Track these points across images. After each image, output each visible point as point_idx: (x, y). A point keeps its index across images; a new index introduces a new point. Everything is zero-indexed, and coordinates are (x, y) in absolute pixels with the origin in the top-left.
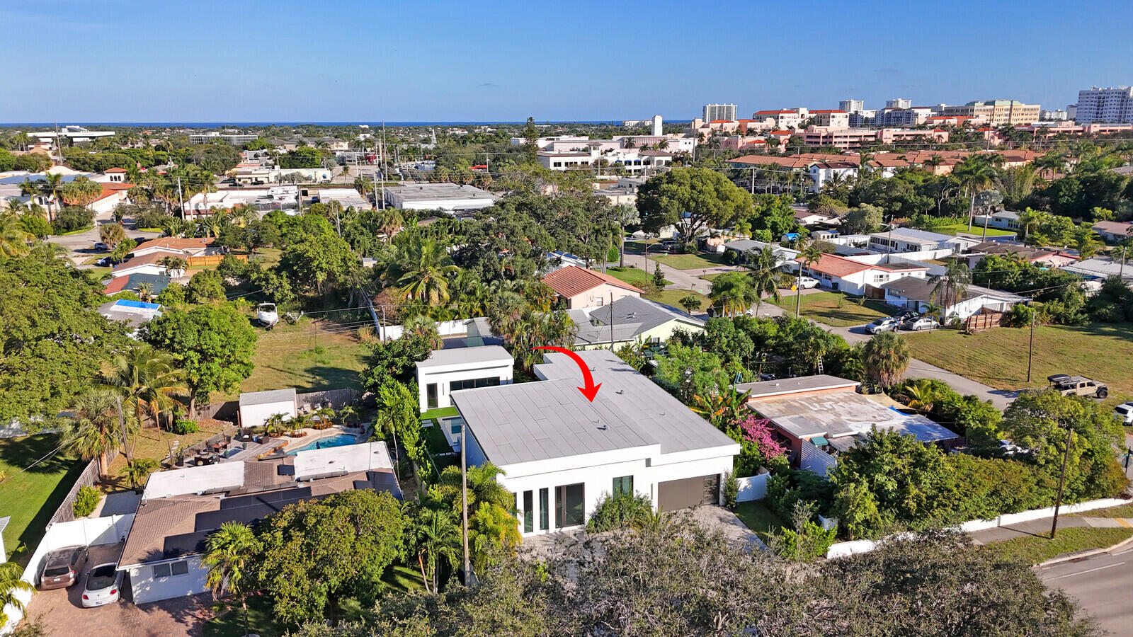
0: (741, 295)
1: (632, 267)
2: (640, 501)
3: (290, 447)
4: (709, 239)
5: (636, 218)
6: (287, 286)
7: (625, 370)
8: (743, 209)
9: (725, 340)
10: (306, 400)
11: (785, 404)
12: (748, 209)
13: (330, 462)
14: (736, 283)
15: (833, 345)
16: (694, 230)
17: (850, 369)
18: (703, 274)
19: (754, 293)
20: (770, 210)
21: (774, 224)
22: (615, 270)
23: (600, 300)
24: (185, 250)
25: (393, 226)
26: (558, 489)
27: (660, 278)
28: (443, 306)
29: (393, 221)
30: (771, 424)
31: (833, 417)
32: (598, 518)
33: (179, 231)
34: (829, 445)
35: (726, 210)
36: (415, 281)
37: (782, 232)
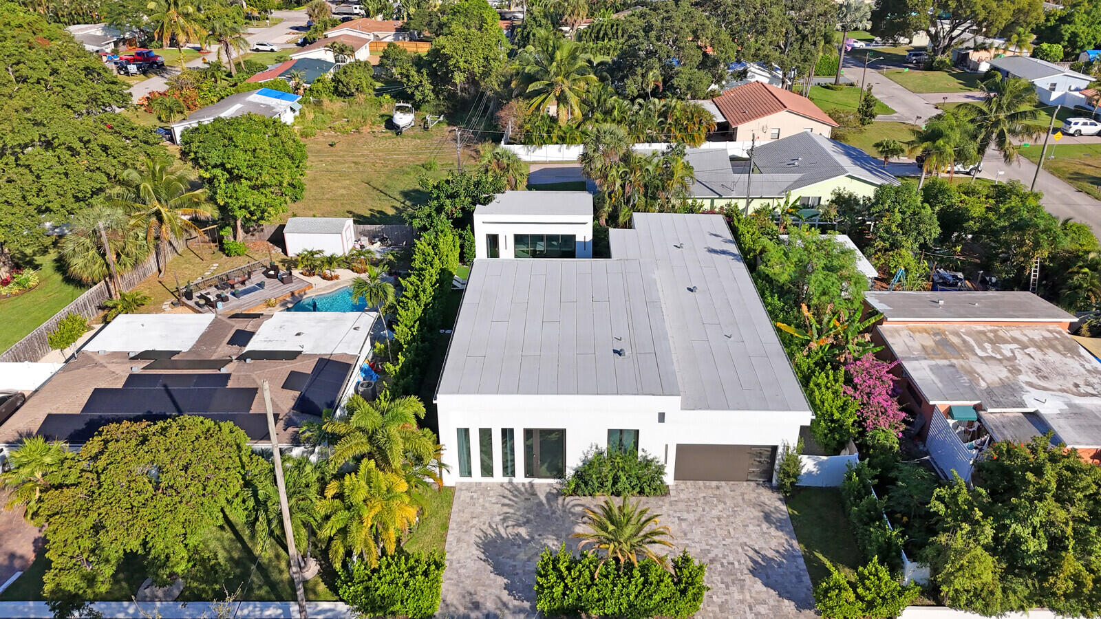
0: (950, 150)
1: (852, 85)
2: (647, 463)
3: (315, 292)
4: (971, 52)
5: (865, 20)
6: (428, 86)
7: (724, 252)
8: (1027, 14)
9: (898, 217)
10: (363, 233)
11: (938, 338)
12: (1034, 14)
13: (298, 334)
14: (949, 132)
15: (1067, 244)
16: (952, 39)
17: (1080, 286)
18: (943, 101)
19: (972, 148)
20: (1071, 15)
21: (1074, 35)
22: (827, 87)
23: (777, 131)
24: (376, 33)
25: (575, 17)
26: (528, 433)
27: (869, 106)
28: (574, 126)
29: (576, 12)
30: (899, 371)
31: (1004, 373)
32: (580, 475)
33: (379, 11)
34: (979, 420)
35: (1000, 14)
36: (546, 92)
37: (1082, 48)
